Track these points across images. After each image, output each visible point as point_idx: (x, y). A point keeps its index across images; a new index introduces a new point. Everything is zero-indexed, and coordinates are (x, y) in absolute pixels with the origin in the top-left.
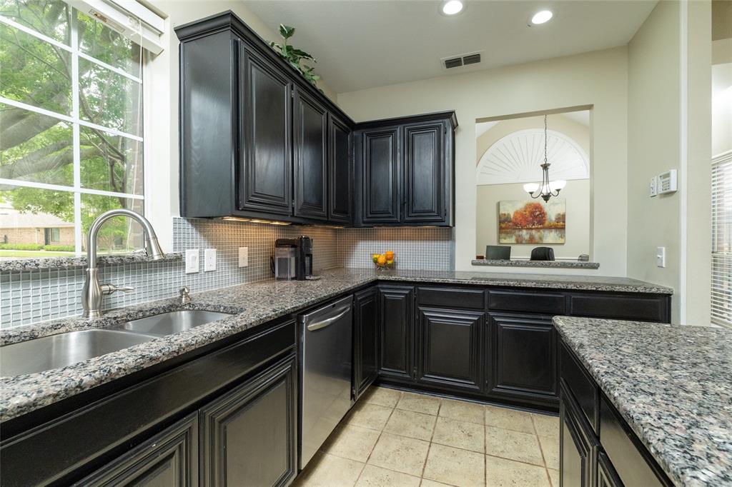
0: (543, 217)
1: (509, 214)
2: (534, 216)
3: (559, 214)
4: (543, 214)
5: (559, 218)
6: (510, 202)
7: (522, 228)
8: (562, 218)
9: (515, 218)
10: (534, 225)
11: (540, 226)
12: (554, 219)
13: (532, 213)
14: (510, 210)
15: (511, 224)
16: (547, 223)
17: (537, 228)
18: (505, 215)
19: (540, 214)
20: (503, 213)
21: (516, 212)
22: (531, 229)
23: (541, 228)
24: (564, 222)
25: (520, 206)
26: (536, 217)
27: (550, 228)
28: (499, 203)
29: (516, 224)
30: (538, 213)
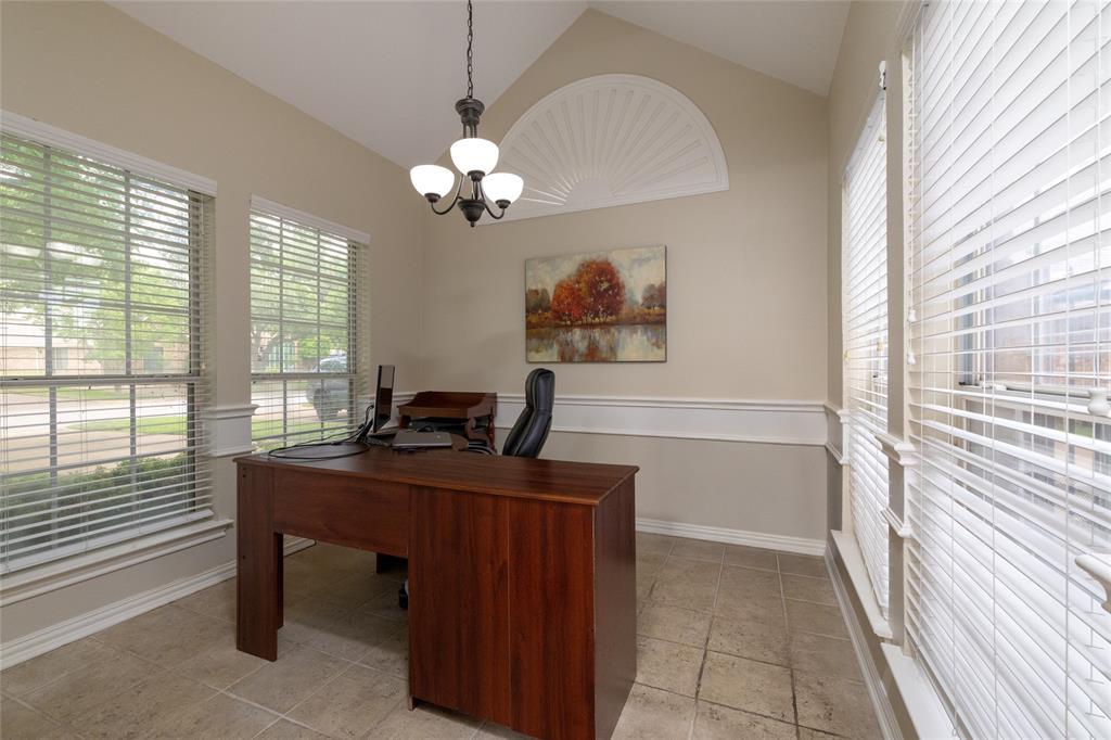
0: (618, 294)
1: (545, 291)
2: (598, 292)
3: (652, 287)
4: (616, 287)
5: (652, 297)
6: (548, 260)
7: (573, 326)
8: (658, 296)
9: (557, 297)
10: (596, 315)
11: (609, 319)
12: (640, 301)
13: (593, 285)
14: (548, 281)
15: (549, 314)
16: (625, 310)
17: (605, 323)
18: (536, 291)
19: (611, 288)
20: (534, 288)
21: (560, 286)
22: (592, 326)
23: (612, 324)
24: (663, 306)
25: (567, 269)
26: (600, 296)
27: (633, 322)
28: (527, 261)
29: (558, 315)
30: (605, 285)
